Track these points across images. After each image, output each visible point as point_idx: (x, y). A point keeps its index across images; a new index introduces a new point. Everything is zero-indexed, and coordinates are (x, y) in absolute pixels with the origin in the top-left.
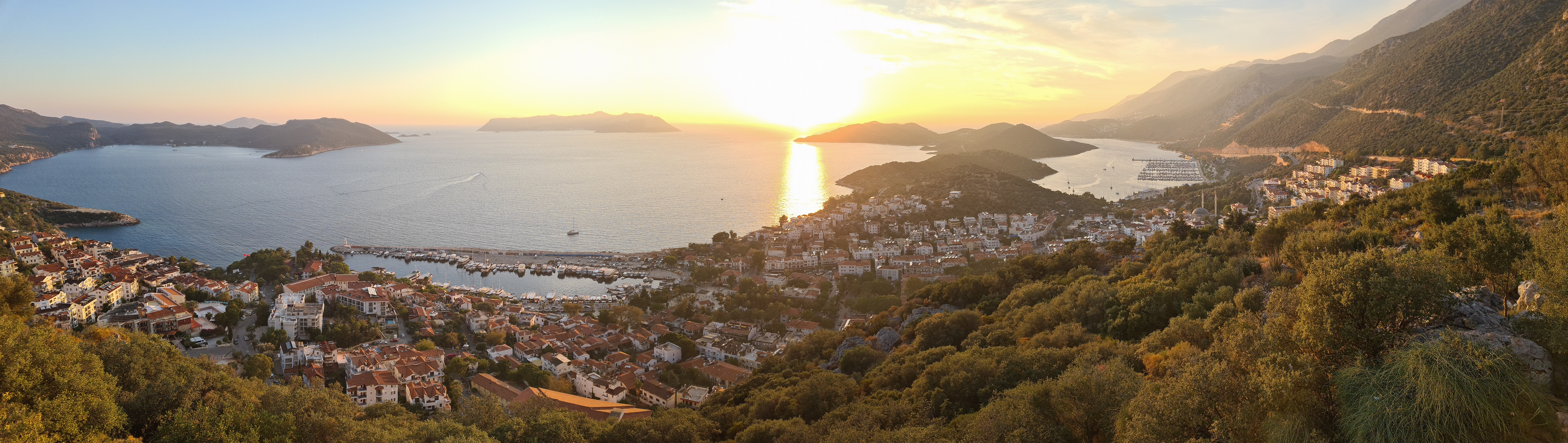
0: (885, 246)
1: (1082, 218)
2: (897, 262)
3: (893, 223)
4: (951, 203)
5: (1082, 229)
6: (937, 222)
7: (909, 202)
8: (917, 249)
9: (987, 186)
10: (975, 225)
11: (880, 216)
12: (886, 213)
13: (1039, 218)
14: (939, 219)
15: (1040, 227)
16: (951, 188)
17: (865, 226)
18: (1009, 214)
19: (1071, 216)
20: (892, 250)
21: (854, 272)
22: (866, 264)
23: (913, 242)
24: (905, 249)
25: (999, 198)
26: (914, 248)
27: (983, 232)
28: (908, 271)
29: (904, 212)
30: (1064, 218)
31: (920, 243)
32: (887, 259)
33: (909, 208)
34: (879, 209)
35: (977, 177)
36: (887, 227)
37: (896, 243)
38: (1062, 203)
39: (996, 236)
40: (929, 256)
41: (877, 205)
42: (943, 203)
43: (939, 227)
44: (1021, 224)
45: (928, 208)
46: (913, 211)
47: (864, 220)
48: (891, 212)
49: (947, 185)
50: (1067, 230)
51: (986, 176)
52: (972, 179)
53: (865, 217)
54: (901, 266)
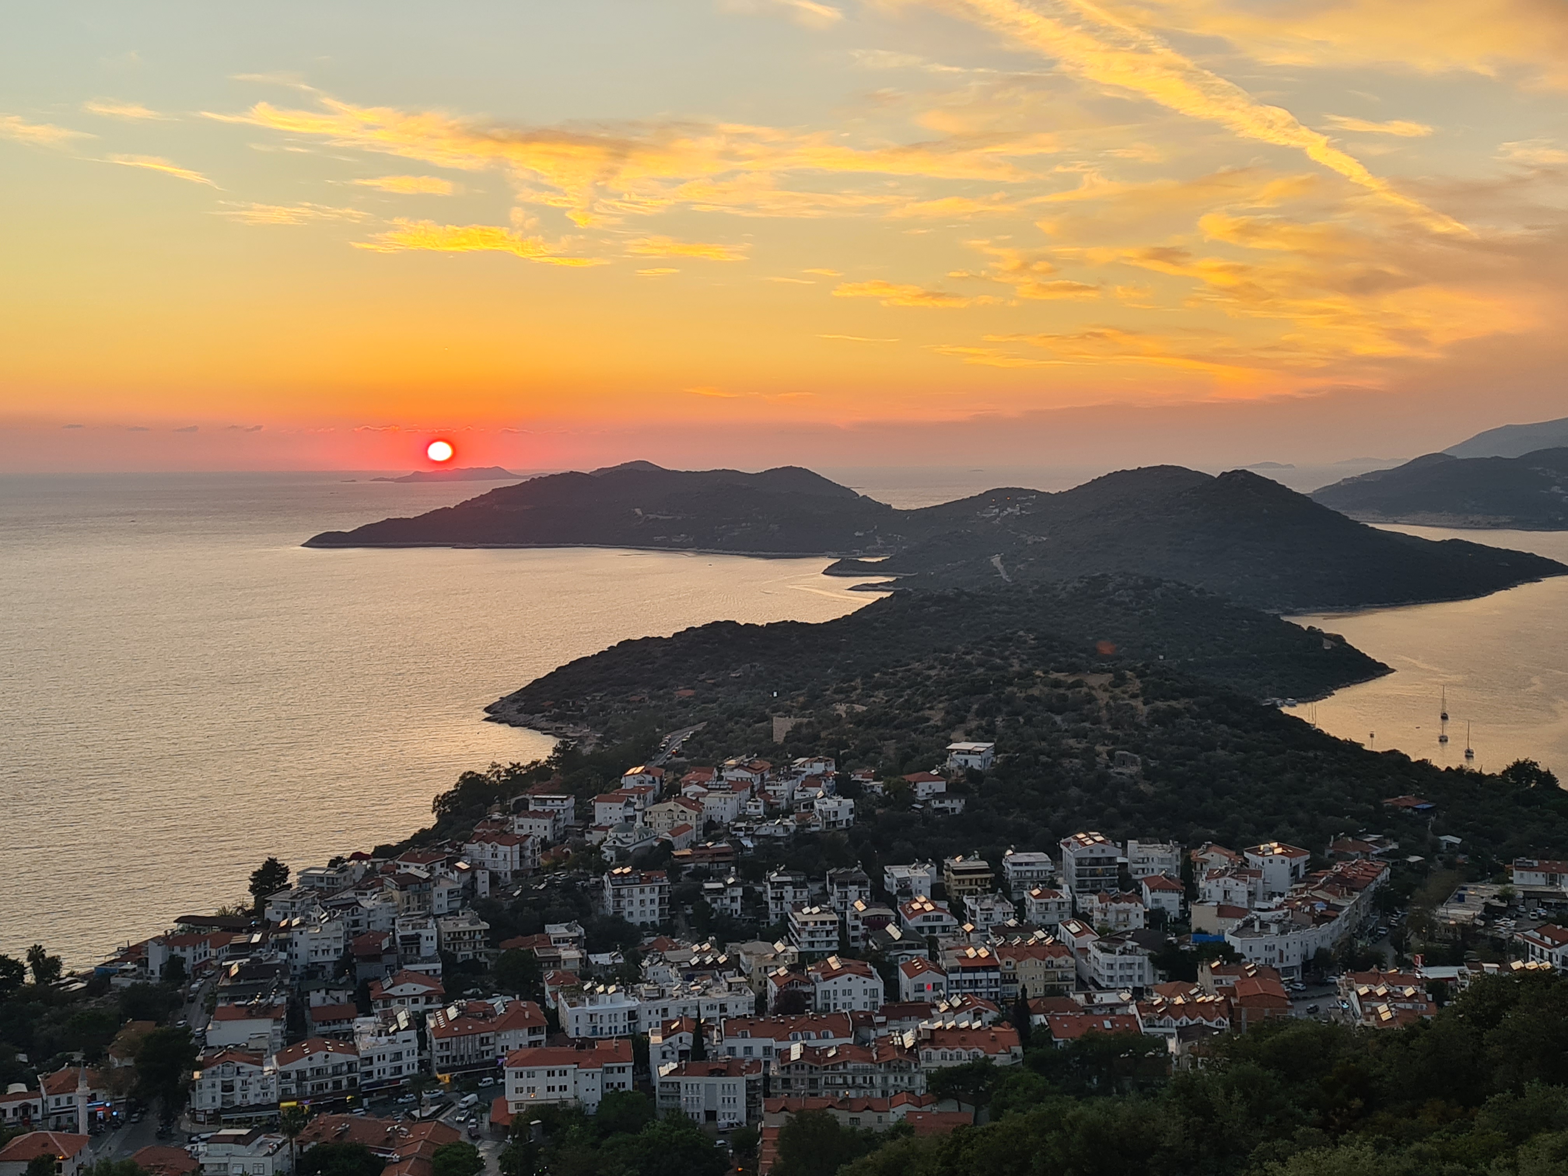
0: (689, 974)
1: (1500, 875)
2: (739, 1044)
3: (719, 878)
4: (953, 791)
5: (1505, 926)
6: (900, 872)
7: (784, 787)
8: (821, 987)
9: (1097, 721)
10: (1052, 886)
11: (667, 846)
12: (692, 835)
13: (1315, 865)
14: (905, 860)
15: (1319, 908)
16: (950, 726)
17: (608, 893)
18: (1189, 843)
19: (1450, 865)
20: (719, 994)
21: (567, 1095)
22: (613, 1055)
23: (805, 959)
24: (773, 989)
25: (1149, 775)
26: (809, 982)
27: (1084, 917)
28: (786, 1082)
29: (767, 829)
30: (1421, 870)
31: (834, 962)
32: (700, 1031)
33: (787, 813)
34: (664, 820)
35: (1057, 684)
36: (694, 895)
37: (733, 964)
38: (1407, 802)
39: (1137, 935)
40: (868, 1021)
41: (658, 800)
42: (922, 789)
43: (906, 890)
44: (1239, 893)
45: (862, 813)
46: (803, 825)
47: (603, 867)
48: (711, 828)
49: (936, 717)
50: (1433, 925)
51: (1095, 680)
52: (1035, 692)
53: (609, 854)
54: (756, 1063)
